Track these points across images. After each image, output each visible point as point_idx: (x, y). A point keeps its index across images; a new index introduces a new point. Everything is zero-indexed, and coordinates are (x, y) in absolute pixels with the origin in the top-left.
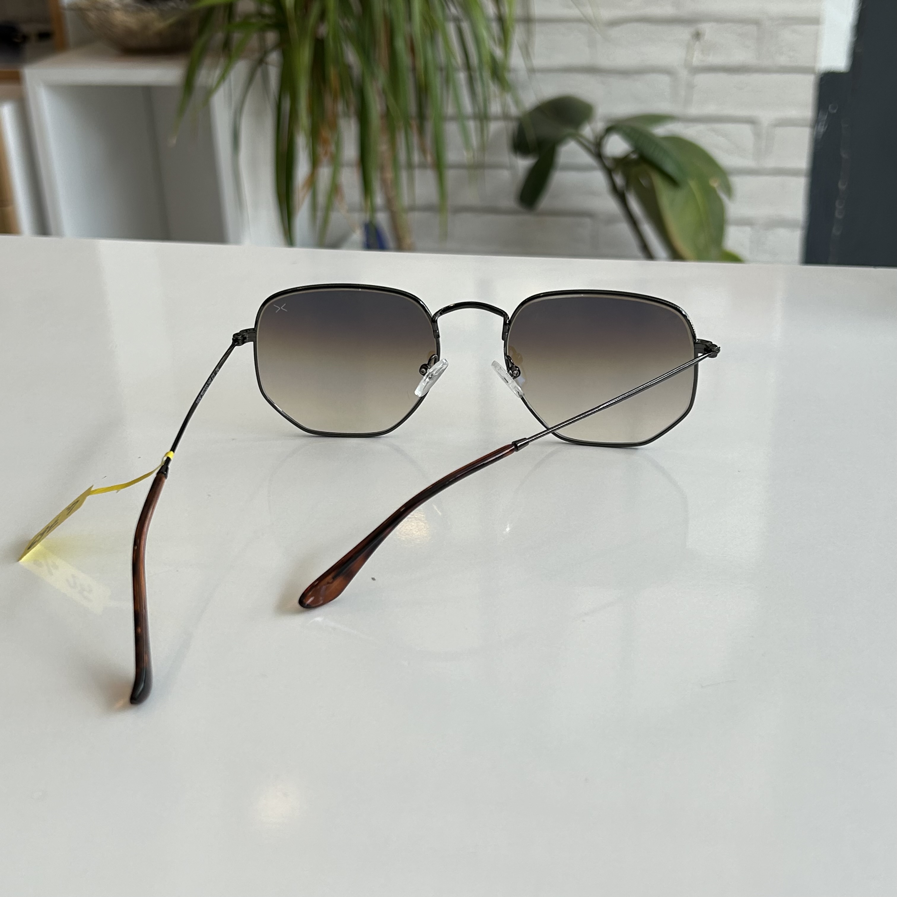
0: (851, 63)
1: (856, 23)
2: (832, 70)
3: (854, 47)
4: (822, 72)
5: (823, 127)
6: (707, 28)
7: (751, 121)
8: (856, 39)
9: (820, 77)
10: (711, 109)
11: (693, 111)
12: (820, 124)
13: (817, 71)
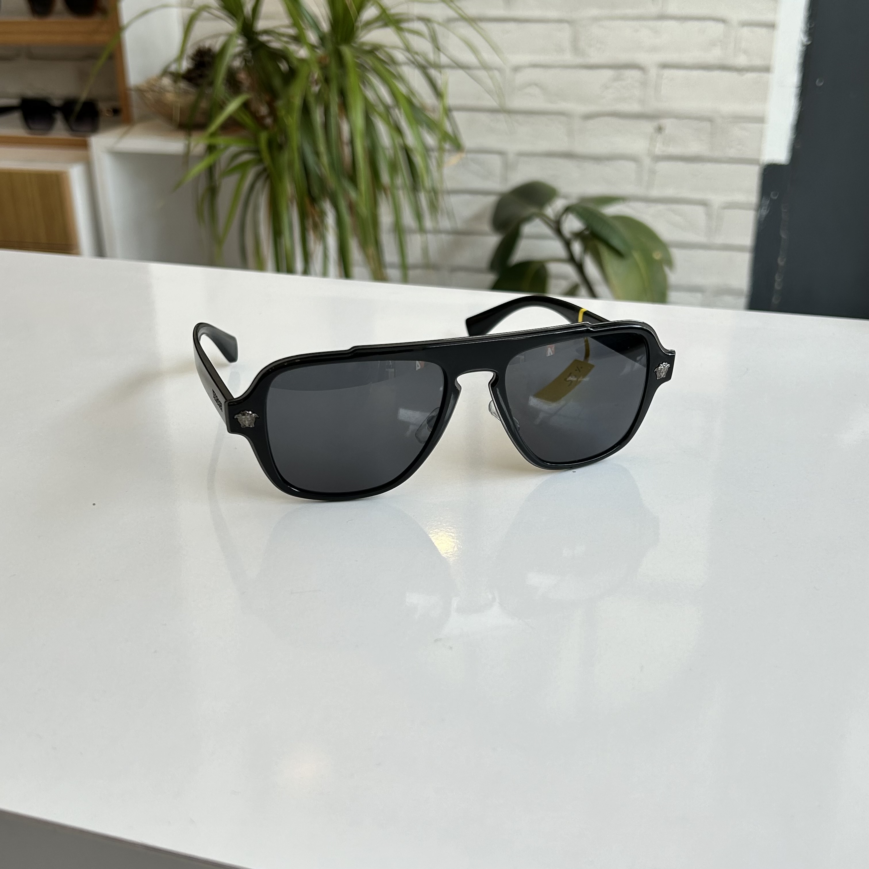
0: (790, 157)
1: (795, 124)
2: (774, 162)
3: (794, 143)
4: (766, 164)
5: (766, 210)
6: (668, 123)
7: (704, 203)
8: (795, 136)
9: (764, 168)
10: (670, 192)
11: (655, 193)
12: (763, 208)
13: (761, 163)
